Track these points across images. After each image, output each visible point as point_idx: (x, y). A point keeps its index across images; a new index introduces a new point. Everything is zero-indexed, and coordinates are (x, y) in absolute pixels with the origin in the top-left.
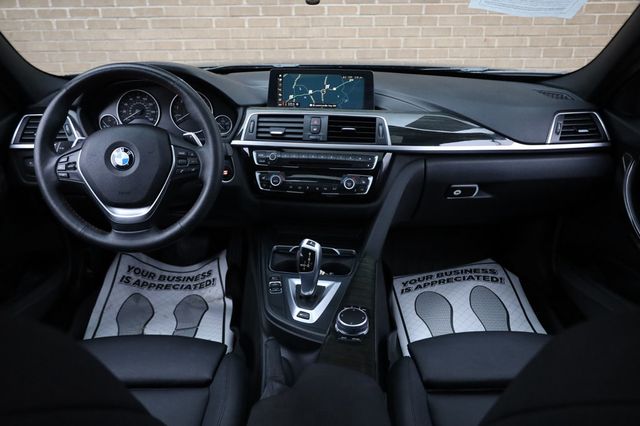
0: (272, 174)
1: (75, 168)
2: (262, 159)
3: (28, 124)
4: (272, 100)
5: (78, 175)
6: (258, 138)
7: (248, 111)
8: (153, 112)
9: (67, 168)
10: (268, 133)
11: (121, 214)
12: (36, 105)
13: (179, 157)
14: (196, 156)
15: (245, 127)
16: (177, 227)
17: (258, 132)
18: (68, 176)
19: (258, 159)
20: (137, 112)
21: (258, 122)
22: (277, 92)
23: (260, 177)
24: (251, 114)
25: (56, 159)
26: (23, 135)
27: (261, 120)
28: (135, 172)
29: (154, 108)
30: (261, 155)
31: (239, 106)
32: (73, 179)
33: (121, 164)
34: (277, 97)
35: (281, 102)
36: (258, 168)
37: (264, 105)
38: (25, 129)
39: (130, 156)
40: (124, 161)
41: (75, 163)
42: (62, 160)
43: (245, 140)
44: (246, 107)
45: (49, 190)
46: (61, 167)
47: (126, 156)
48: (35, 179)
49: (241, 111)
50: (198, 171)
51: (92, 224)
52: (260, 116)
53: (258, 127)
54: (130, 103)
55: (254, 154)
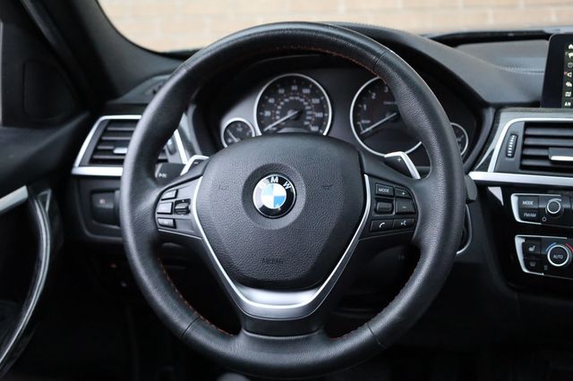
0: (551, 242)
1: (188, 211)
2: (530, 210)
3: (105, 132)
4: (551, 95)
5: (191, 224)
6: (525, 169)
7: (504, 115)
8: (320, 115)
9: (174, 211)
10: (546, 158)
11: (260, 303)
12: (120, 101)
13: (378, 198)
14: (410, 197)
15: (497, 145)
16: (364, 335)
17: (524, 157)
18: (175, 226)
19: (522, 210)
20: (290, 114)
21: (525, 136)
22: (562, 79)
23: (525, 247)
24: (510, 122)
25: (156, 193)
26: (96, 151)
27: (530, 132)
28: (295, 222)
29: (321, 107)
30: (529, 203)
31: (486, 105)
32: (182, 229)
33: (271, 206)
34: (561, 89)
35: (568, 99)
36: (521, 229)
37: (534, 104)
38: (100, 141)
39: (288, 191)
40: (277, 199)
41: (188, 201)
42: (167, 195)
43: (497, 170)
44: (499, 108)
45: (139, 250)
46: (164, 207)
47: (281, 192)
48: (120, 233)
49: (489, 114)
50: (412, 226)
51: (206, 317)
52: (528, 125)
53: (524, 147)
54: (278, 98)
55: (514, 199)
